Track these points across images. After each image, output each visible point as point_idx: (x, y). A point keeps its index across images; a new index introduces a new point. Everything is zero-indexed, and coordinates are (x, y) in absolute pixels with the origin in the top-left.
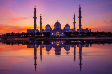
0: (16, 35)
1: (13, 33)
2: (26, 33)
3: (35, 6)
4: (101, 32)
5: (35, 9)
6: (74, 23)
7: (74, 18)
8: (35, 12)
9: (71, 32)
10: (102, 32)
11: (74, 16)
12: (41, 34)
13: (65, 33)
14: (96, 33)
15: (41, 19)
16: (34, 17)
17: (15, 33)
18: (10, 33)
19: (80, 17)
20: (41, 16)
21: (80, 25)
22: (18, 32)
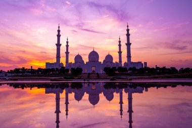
0: (28, 72)
1: (23, 68)
2: (44, 69)
3: (59, 27)
5: (59, 31)
6: (120, 52)
7: (120, 45)
8: (59, 36)
9: (114, 68)
10: (162, 67)
11: (120, 42)
12: (68, 70)
13: (106, 69)
14: (153, 68)
15: (67, 46)
16: (57, 43)
17: (27, 69)
18: (19, 69)
19: (128, 44)
20: (67, 42)
21: (129, 56)
22: (32, 67)
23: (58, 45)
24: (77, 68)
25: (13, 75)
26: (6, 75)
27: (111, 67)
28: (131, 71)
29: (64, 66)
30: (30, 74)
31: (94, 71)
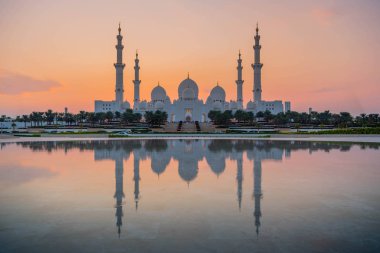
0: (59, 119)
1: (50, 111)
2: (92, 114)
3: (120, 30)
4: (322, 114)
5: (120, 38)
6: (240, 82)
7: (240, 68)
8: (120, 48)
9: (229, 112)
10: (323, 112)
11: (240, 61)
12: (138, 116)
13: (212, 115)
14: (304, 114)
15: (137, 68)
16: (116, 62)
17: (56, 114)
18: (41, 113)
19: (257, 66)
20: (137, 61)
21: (258, 90)
22: (66, 109)
23: (120, 66)
24: (158, 112)
25: (29, 124)
26: (14, 125)
27: (223, 111)
28: (262, 119)
29: (132, 107)
30: (64, 123)
31: (188, 118)
